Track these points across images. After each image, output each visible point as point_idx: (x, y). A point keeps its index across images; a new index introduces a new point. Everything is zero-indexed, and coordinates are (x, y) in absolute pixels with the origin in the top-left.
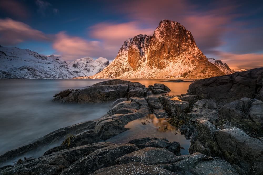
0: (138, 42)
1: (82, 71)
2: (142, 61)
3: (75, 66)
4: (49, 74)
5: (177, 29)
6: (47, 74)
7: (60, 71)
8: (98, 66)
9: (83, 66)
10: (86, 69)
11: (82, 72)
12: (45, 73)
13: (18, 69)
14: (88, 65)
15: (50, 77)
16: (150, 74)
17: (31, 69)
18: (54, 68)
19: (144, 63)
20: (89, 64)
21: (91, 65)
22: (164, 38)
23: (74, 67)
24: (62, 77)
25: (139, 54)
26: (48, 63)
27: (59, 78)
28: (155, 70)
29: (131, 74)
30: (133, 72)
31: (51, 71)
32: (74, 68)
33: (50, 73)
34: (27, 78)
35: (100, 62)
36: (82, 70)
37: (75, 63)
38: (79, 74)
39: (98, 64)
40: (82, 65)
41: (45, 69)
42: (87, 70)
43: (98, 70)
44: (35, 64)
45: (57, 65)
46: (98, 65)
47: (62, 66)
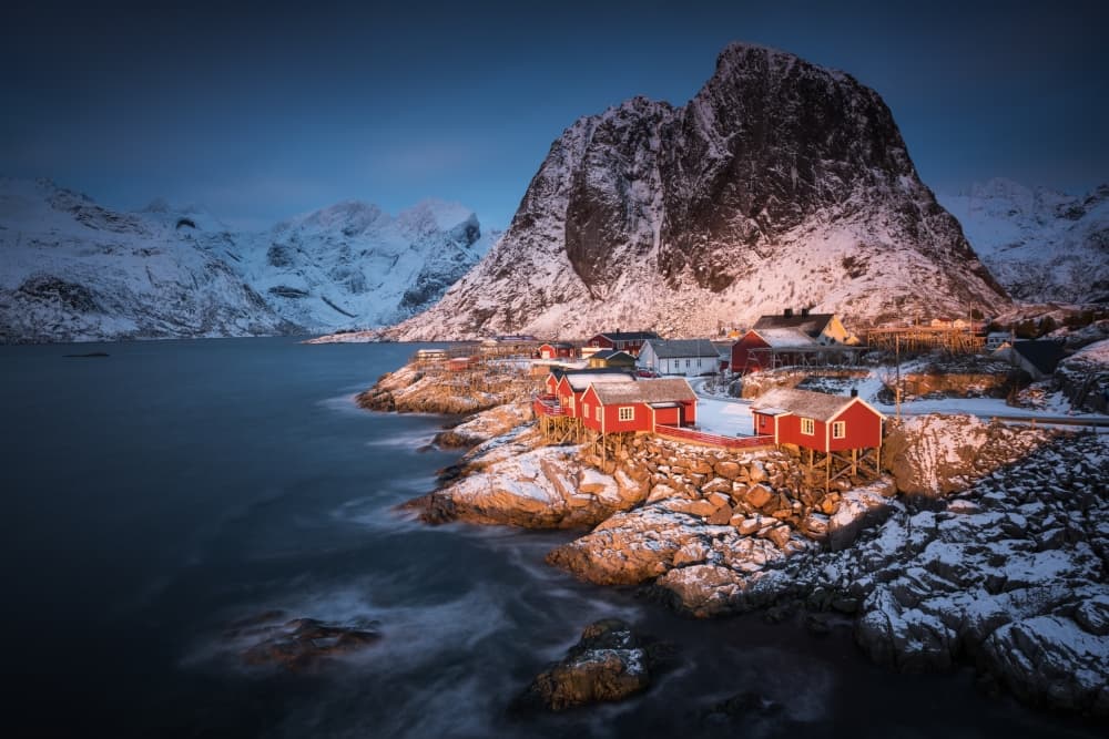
0: (619, 149)
1: (322, 283)
2: (633, 248)
3: (278, 256)
4: (153, 312)
5: (793, 98)
6: (146, 310)
7: (205, 291)
8: (412, 253)
9: (325, 254)
10: (345, 274)
11: (318, 290)
12: (135, 305)
13: (19, 293)
14: (352, 246)
15: (160, 329)
16: (659, 316)
17: (73, 287)
18: (177, 279)
19: (639, 258)
20: (358, 244)
21: (368, 248)
22: (730, 142)
23: (277, 265)
24: (217, 327)
25: (616, 214)
26: (146, 252)
27: (207, 336)
28: (688, 294)
29: (574, 313)
30: (588, 305)
31: (160, 292)
32: (273, 269)
33: (158, 305)
34: (59, 336)
35: (427, 229)
36: (322, 277)
37: (282, 240)
38: (303, 302)
39: (415, 238)
40: (321, 252)
41: (132, 288)
42: (349, 278)
43: (415, 278)
44: (85, 260)
45: (191, 259)
46: (412, 247)
47: (216, 266)
